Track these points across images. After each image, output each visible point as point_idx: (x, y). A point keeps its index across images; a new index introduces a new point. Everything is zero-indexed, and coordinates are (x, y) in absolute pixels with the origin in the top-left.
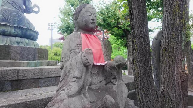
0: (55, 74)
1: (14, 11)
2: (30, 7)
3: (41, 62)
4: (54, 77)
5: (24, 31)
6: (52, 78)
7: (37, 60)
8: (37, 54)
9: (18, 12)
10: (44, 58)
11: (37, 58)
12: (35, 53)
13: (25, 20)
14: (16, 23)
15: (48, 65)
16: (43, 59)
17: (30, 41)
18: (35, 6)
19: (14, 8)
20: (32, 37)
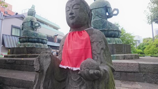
0: (120, 68)
1: (99, 20)
2: (110, 12)
3: (117, 56)
4: (119, 71)
5: (106, 32)
6: (117, 73)
7: (115, 54)
8: (115, 49)
9: (102, 20)
10: (123, 52)
11: (115, 52)
12: (113, 49)
13: (107, 24)
14: (101, 27)
15: (124, 59)
16: (121, 53)
17: (112, 39)
18: (115, 9)
19: (100, 18)
20: (113, 35)
